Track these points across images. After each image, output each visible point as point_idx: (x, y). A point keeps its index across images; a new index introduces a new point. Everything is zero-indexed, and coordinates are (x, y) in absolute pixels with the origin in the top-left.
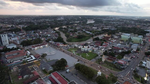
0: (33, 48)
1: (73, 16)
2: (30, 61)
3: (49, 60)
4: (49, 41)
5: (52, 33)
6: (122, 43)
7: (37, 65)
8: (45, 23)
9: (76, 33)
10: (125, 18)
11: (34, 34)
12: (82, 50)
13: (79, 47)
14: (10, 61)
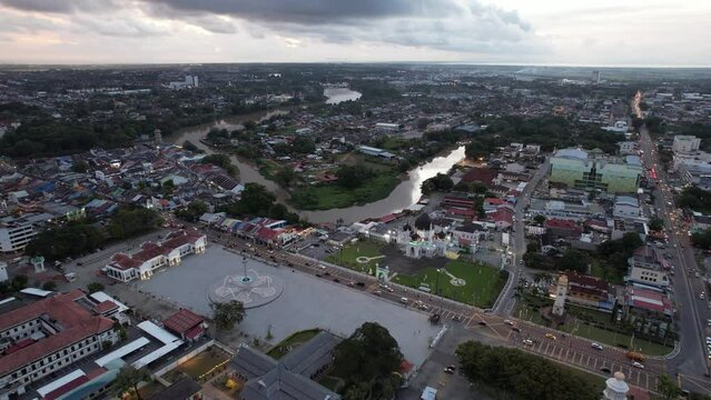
0: (126, 273)
1: (241, 66)
2: (153, 365)
3: (269, 337)
4: (202, 218)
5: (186, 162)
6: (562, 196)
7: (215, 385)
8: (110, 107)
9: (310, 156)
10: (478, 71)
11: (79, 175)
12: (408, 254)
13: (387, 237)
14: (8, 386)
